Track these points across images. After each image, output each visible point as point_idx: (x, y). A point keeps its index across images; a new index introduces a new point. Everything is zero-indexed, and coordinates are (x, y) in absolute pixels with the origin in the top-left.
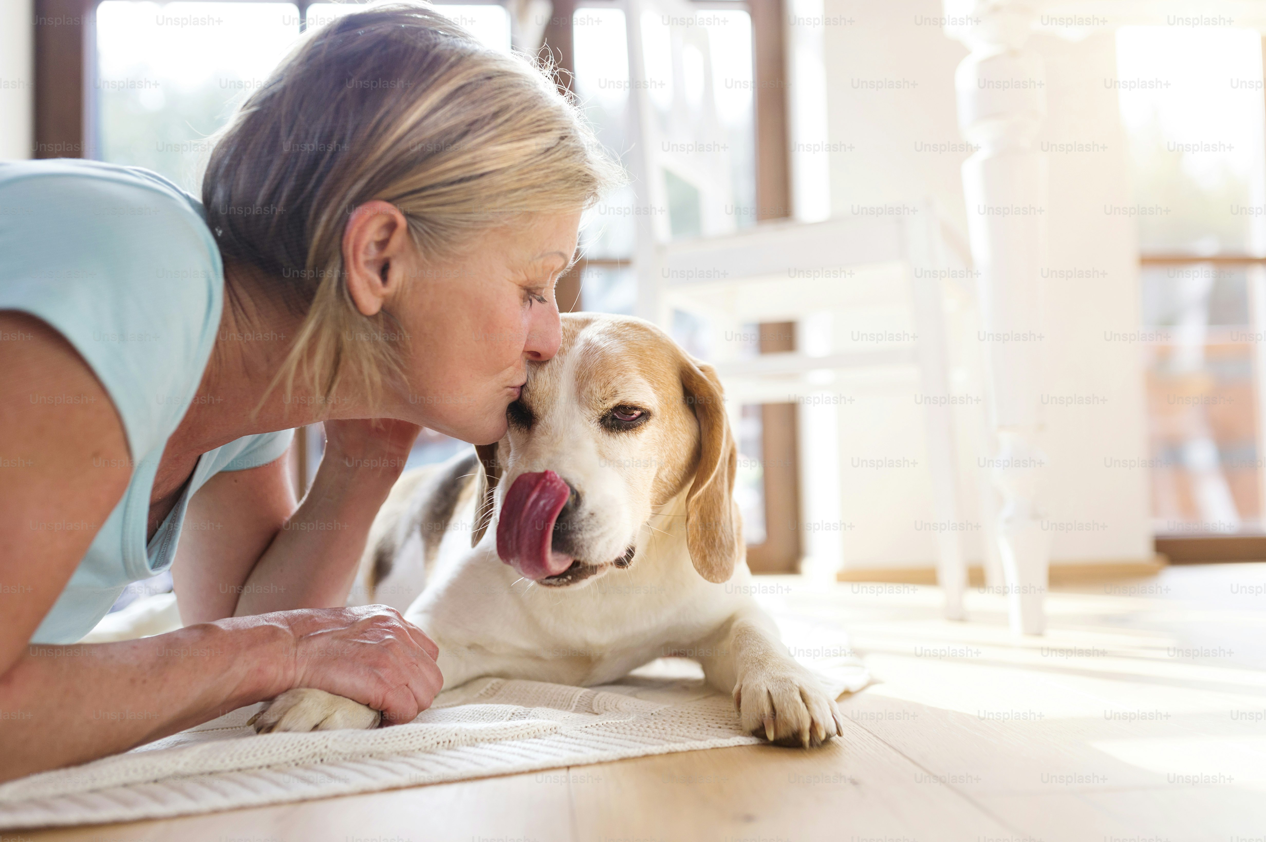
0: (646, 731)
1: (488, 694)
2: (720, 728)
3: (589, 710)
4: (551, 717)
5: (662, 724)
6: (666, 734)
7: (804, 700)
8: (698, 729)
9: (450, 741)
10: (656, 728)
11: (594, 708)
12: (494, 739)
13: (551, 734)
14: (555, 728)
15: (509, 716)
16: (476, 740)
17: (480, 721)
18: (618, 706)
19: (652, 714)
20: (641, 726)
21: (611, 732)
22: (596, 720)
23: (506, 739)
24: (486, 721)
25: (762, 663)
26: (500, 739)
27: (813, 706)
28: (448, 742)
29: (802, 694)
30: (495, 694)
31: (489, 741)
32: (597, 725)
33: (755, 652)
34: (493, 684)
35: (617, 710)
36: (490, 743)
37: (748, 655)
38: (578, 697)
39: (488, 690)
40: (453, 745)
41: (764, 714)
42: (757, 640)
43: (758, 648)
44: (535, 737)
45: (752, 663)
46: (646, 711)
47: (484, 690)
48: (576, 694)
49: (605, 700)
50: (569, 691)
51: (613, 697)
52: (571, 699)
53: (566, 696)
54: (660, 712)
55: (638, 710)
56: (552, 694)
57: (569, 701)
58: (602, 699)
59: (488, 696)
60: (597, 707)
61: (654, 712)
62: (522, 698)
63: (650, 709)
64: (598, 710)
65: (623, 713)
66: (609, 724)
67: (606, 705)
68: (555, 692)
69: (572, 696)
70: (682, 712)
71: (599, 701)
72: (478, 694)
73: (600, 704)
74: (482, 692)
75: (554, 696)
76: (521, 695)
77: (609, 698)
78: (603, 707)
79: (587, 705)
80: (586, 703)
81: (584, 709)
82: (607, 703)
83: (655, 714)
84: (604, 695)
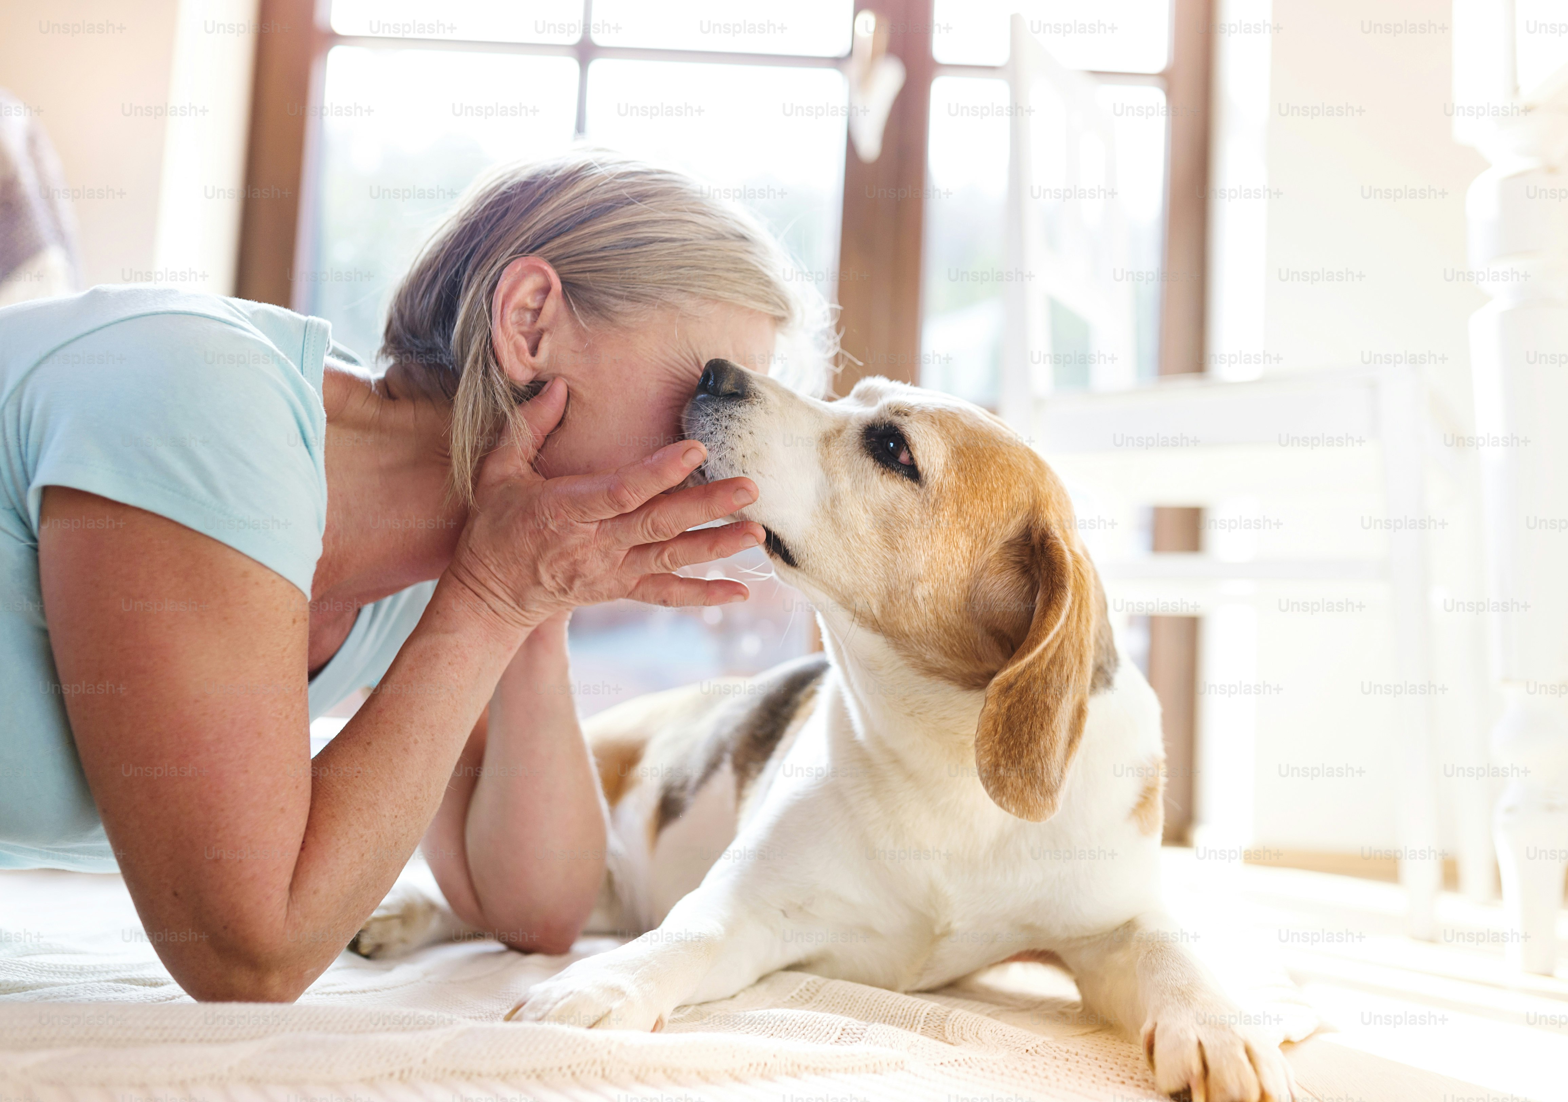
0: (1022, 1078)
1: (801, 997)
2: (1123, 1083)
3: (940, 1037)
4: (894, 1042)
5: (1044, 1069)
6: (1050, 1085)
7: (1251, 1059)
8: (1093, 1082)
9: (766, 1064)
10: (1036, 1074)
11: (947, 1034)
12: (822, 1070)
13: (895, 1070)
14: (902, 1063)
15: (838, 1033)
16: (799, 1066)
17: (800, 1038)
18: (979, 1035)
19: (1027, 1051)
20: (1016, 1069)
21: (976, 1075)
22: (951, 1052)
23: (838, 1071)
24: (808, 1039)
25: (1187, 997)
26: (830, 1071)
27: (1264, 1069)
28: (763, 1064)
29: (1248, 1051)
30: (811, 998)
31: (815, 1071)
32: (956, 1061)
33: (1176, 980)
34: (808, 983)
35: (979, 1042)
36: (816, 1074)
37: (1166, 981)
38: (925, 1014)
39: (801, 990)
40: (769, 1071)
41: (1192, 1073)
42: (1178, 962)
43: (1180, 975)
44: (875, 1072)
45: (1173, 994)
46: (1019, 1046)
47: (797, 991)
48: (921, 1009)
49: (961, 1022)
50: (912, 1004)
51: (972, 1018)
52: (915, 1017)
53: (907, 1011)
54: (1038, 1049)
55: (1008, 1044)
56: (889, 1007)
57: (912, 1019)
58: (958, 1021)
59: (802, 1000)
60: (952, 1034)
61: (1029, 1048)
62: (847, 1009)
63: (1024, 1042)
64: (953, 1038)
65: (988, 1046)
66: (972, 1062)
67: (964, 1032)
68: (893, 1004)
69: (916, 1013)
70: (1068, 1052)
71: (953, 1025)
72: (788, 997)
73: (955, 1030)
74: (794, 994)
75: (892, 1010)
76: (847, 1004)
77: (967, 1020)
78: (960, 1036)
79: (938, 1029)
80: (936, 1025)
81: (933, 1034)
82: (965, 1028)
83: (1031, 1050)
84: (959, 1015)
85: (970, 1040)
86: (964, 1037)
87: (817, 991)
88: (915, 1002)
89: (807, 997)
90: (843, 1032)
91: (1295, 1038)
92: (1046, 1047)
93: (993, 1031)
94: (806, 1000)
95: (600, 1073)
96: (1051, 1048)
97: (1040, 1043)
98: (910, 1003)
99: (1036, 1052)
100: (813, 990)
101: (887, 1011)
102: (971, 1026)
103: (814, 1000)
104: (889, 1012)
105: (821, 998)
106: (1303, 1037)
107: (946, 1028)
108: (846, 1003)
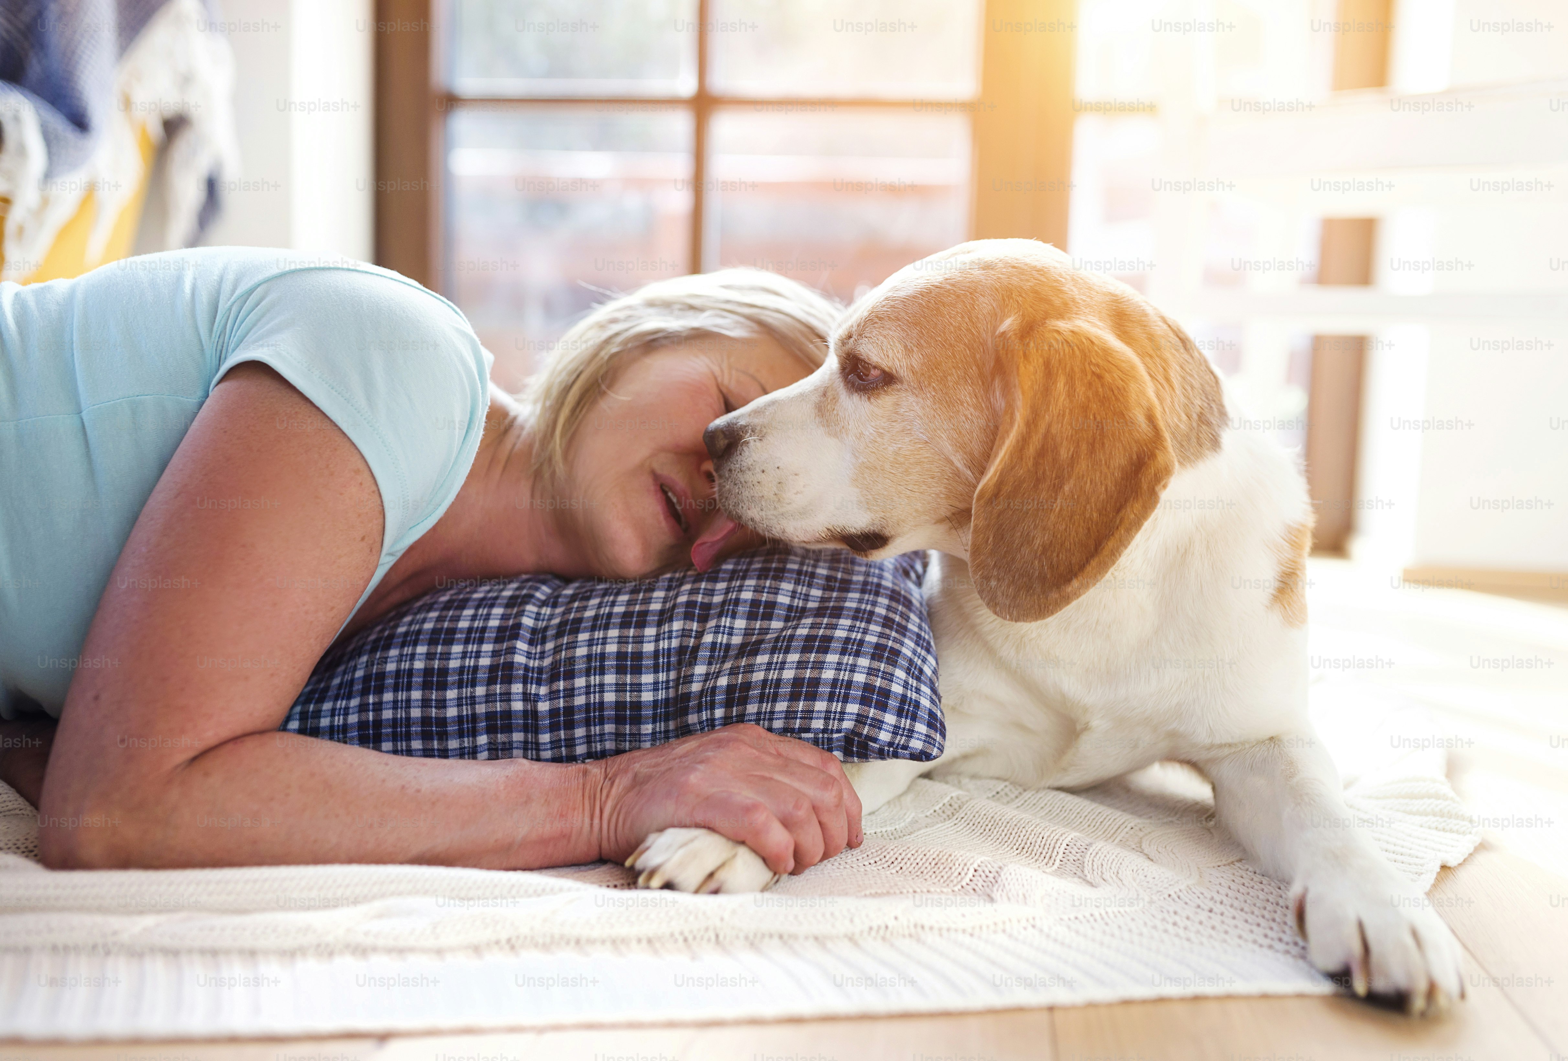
2: (1271, 947)
3: (1079, 874)
5: (1185, 926)
7: (1417, 944)
8: (1239, 946)
10: (1176, 934)
11: (1086, 872)
12: (947, 930)
13: (1026, 928)
14: (1033, 919)
15: (970, 874)
16: (922, 927)
19: (1169, 896)
20: (1155, 926)
21: (1112, 935)
26: (955, 931)
29: (1414, 934)
31: (940, 932)
32: (1092, 916)
38: (1064, 845)
40: (891, 934)
41: (1351, 954)
46: (1161, 889)
47: (941, 805)
48: (1061, 839)
49: (1101, 859)
50: (1052, 832)
51: (1113, 854)
52: (1054, 848)
53: (1047, 840)
54: (1181, 894)
55: (1150, 886)
56: (1028, 833)
57: (1051, 850)
58: (1098, 857)
59: (945, 816)
60: (1091, 872)
61: (1172, 893)
62: (987, 830)
63: (1167, 885)
64: (1092, 877)
65: (1129, 890)
66: (1109, 917)
67: (1104, 871)
68: (1032, 831)
69: (1056, 843)
70: (1212, 899)
71: (1093, 861)
72: (932, 811)
73: (1095, 867)
74: (937, 808)
75: (1031, 837)
76: (987, 825)
77: (1108, 856)
78: (1100, 873)
79: (1077, 863)
80: (1075, 858)
81: (1072, 869)
82: (1105, 865)
83: (1174, 896)
84: (1100, 850)
85: (1110, 880)
86: (1104, 876)
87: (960, 807)
88: (1055, 830)
89: (949, 813)
90: (975, 874)
91: (1452, 863)
92: (1190, 891)
93: (1135, 871)
94: (948, 816)
95: (713, 938)
96: (1194, 893)
97: (1183, 887)
98: (1050, 831)
99: (1179, 897)
100: (956, 806)
101: (1026, 837)
102: (1112, 863)
103: (955, 817)
104: (1028, 839)
105: (962, 815)
106: (1461, 860)
107: (1086, 865)
108: (986, 823)
